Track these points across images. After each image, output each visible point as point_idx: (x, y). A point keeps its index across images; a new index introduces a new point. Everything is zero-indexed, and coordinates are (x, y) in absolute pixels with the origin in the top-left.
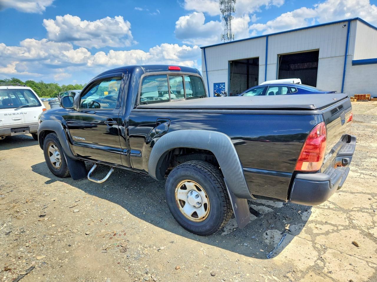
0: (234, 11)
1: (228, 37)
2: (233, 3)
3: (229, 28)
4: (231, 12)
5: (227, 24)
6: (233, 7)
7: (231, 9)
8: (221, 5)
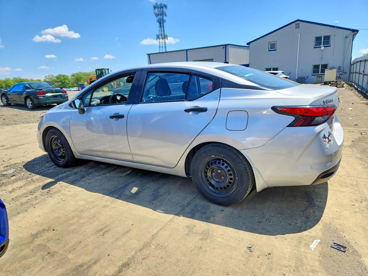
0: (166, 15)
1: (163, 37)
2: (165, 8)
3: (162, 30)
4: (164, 16)
5: (161, 26)
6: (165, 12)
7: (163, 13)
8: (155, 9)
